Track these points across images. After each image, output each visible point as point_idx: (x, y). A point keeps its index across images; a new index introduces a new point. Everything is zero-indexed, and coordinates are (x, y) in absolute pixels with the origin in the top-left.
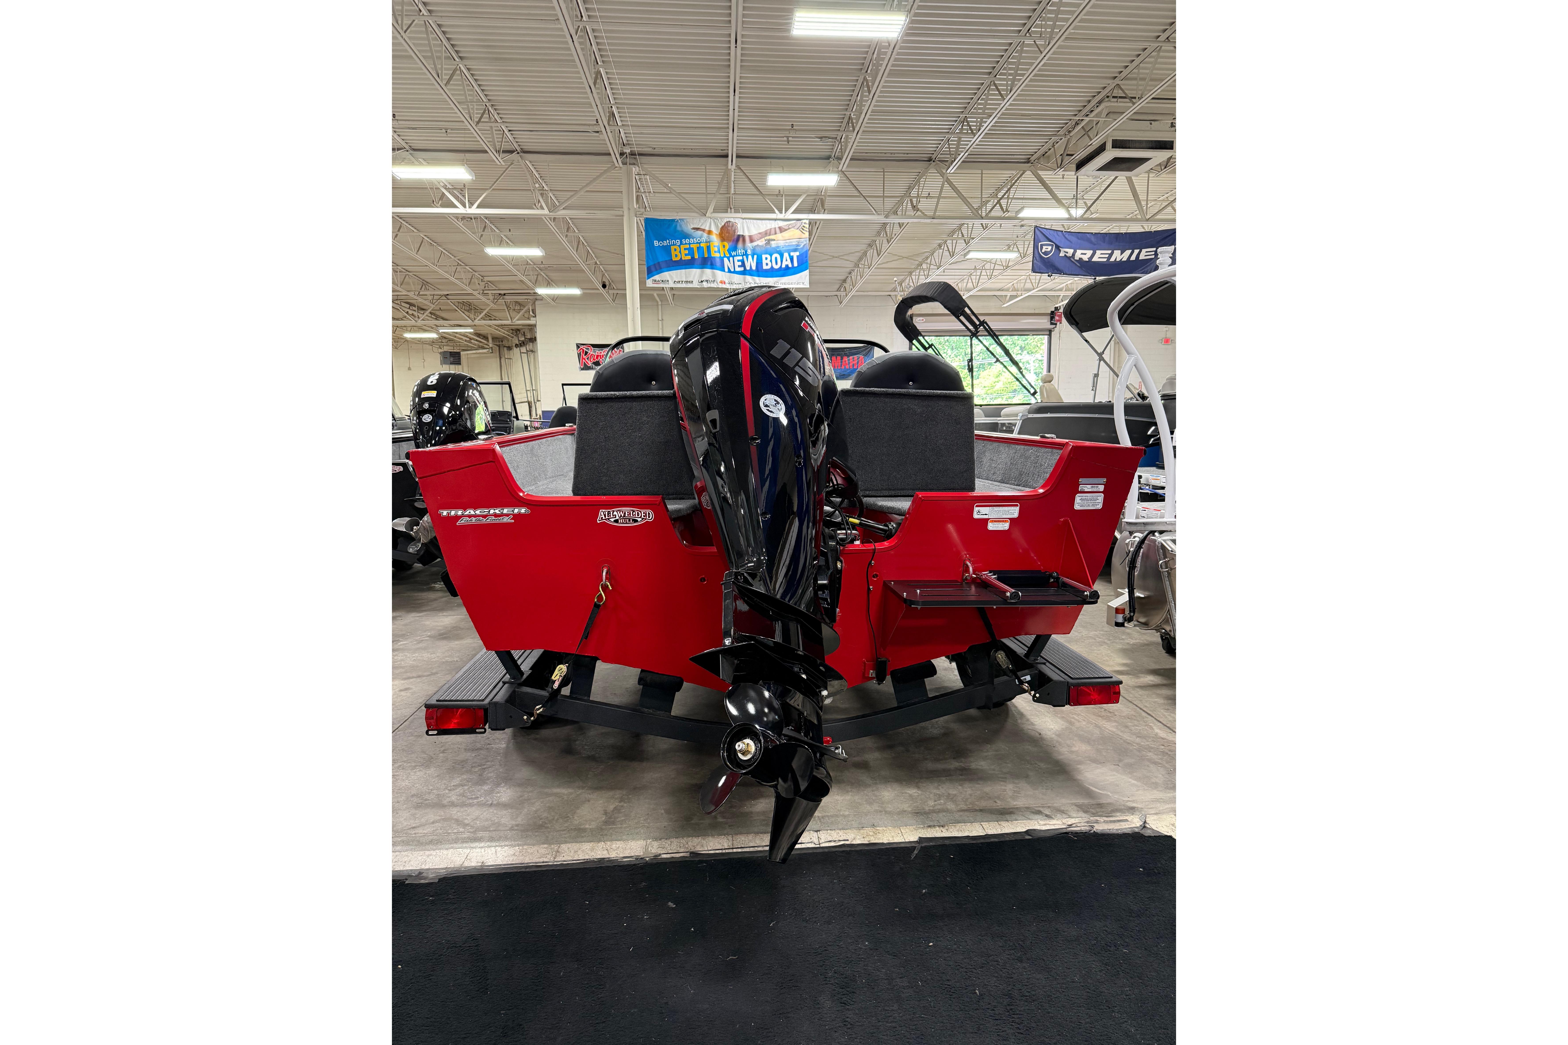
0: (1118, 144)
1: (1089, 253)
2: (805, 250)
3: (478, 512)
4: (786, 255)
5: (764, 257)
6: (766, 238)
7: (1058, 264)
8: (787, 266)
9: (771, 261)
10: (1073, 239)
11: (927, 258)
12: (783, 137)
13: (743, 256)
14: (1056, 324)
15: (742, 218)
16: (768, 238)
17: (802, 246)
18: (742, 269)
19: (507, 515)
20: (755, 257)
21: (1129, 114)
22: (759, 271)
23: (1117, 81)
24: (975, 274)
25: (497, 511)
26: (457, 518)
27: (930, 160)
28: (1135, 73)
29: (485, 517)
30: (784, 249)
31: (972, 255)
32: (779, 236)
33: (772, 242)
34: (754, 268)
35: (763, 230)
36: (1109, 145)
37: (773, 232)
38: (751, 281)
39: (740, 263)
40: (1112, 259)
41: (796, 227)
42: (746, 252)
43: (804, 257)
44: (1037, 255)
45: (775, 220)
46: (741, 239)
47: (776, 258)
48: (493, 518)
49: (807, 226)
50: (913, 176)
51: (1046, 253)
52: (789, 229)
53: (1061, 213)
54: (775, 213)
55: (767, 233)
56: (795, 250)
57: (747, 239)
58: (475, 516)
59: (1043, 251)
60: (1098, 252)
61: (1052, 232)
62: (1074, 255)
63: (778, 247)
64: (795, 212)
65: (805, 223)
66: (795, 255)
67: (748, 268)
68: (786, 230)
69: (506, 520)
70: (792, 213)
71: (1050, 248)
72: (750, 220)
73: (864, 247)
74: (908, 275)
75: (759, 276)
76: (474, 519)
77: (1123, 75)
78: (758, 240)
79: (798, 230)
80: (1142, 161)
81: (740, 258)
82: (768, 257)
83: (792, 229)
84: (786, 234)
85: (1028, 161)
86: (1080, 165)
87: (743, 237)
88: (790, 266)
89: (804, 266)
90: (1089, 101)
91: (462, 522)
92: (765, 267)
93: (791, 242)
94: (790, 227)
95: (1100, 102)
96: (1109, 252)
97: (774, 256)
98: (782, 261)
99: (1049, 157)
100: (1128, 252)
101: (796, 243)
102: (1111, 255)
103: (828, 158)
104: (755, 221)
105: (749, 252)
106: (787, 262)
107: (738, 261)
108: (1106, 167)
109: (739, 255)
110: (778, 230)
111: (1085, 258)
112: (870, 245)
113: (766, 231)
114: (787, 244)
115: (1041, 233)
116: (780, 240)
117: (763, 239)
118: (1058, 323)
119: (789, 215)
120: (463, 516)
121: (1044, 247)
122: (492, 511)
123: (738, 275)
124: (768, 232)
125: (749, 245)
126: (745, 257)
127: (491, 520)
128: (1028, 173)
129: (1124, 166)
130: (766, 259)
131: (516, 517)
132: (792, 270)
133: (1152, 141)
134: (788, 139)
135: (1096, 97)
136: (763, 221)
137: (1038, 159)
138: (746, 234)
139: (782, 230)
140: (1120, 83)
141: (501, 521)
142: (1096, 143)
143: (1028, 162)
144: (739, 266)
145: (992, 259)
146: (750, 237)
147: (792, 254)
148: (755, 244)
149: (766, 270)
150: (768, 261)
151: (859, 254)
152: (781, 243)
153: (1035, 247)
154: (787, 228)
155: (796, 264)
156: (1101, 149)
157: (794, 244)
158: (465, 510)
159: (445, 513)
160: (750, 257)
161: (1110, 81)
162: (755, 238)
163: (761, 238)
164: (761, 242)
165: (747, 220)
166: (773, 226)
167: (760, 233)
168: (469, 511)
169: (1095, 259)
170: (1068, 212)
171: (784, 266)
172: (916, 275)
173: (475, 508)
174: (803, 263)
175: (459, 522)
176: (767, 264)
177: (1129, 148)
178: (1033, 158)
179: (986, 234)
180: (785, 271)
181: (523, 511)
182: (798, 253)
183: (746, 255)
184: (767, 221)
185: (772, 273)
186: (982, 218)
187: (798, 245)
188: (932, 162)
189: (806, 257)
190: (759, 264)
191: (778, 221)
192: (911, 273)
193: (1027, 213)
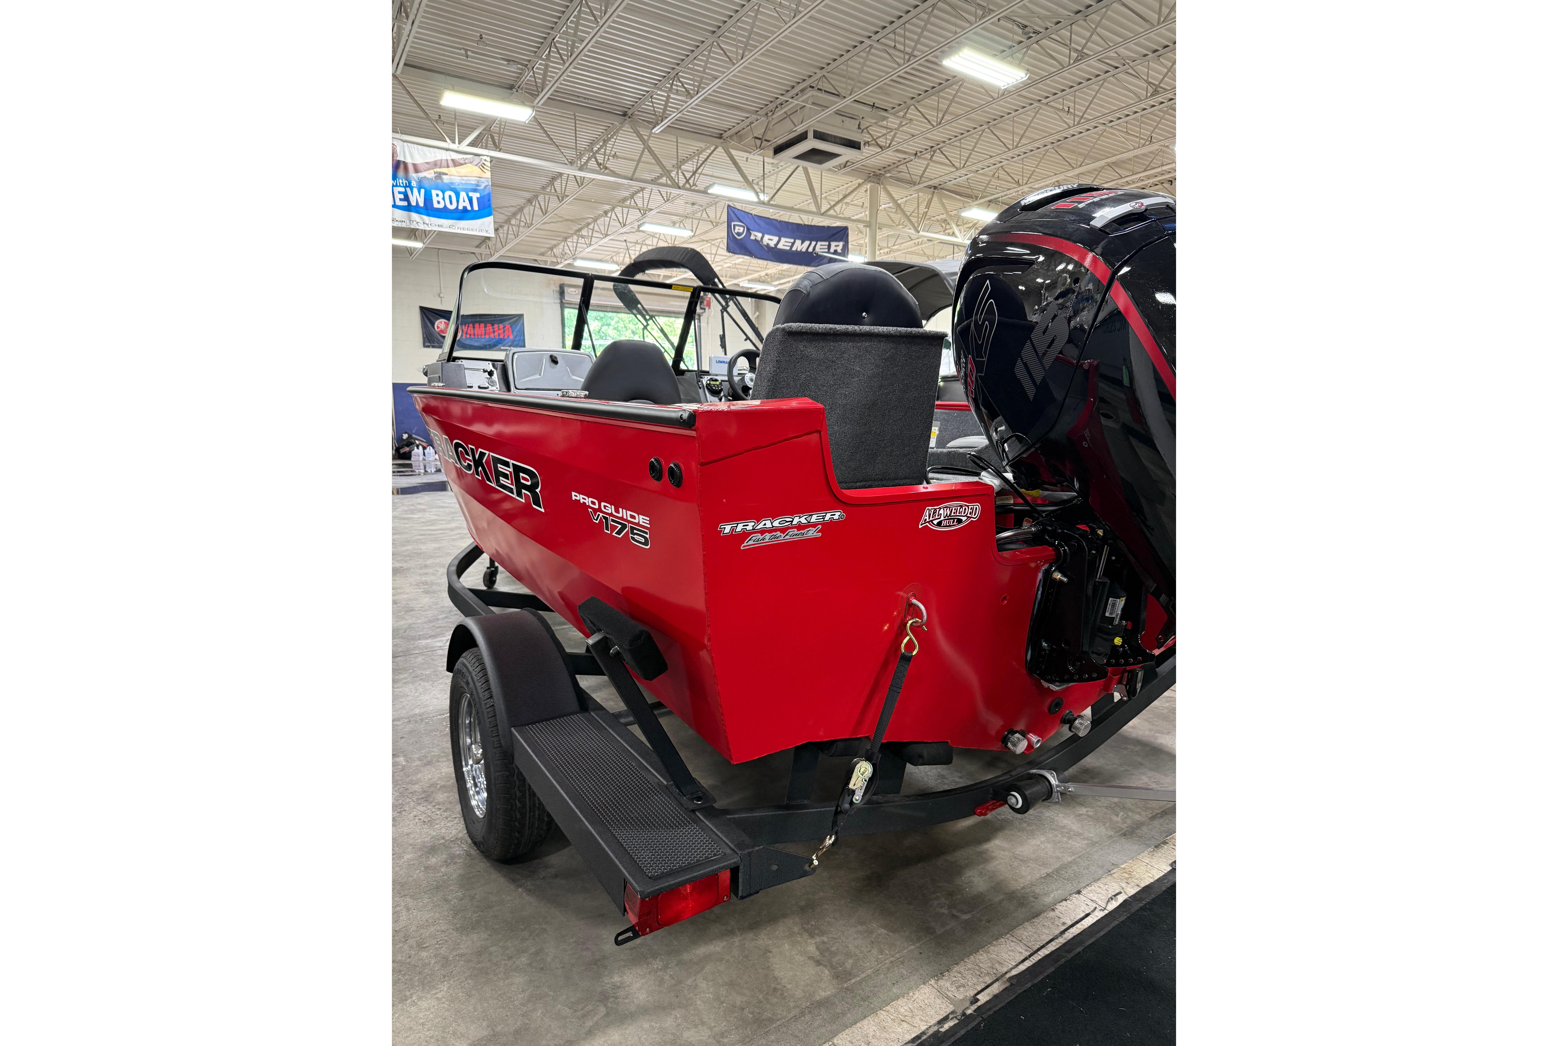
0: (819, 136)
1: (776, 239)
2: (486, 192)
3: (776, 524)
4: (463, 195)
5: (434, 192)
6: (435, 170)
7: (750, 246)
8: (465, 208)
9: (443, 198)
10: (762, 224)
11: (588, 224)
12: (460, 49)
13: (405, 187)
14: (705, 309)
15: (402, 140)
16: (438, 170)
17: (482, 187)
18: (405, 203)
19: (814, 525)
20: (423, 191)
21: (834, 108)
22: (428, 209)
23: (824, 72)
24: (633, 248)
25: (803, 520)
26: (745, 535)
27: (625, 114)
28: (842, 70)
29: (783, 530)
30: (460, 187)
31: (647, 228)
32: (452, 170)
33: (444, 177)
34: (421, 204)
35: (431, 159)
36: (811, 135)
37: (444, 163)
38: (418, 220)
39: (402, 196)
40: (794, 249)
41: (475, 163)
42: (410, 183)
43: (487, 200)
44: (731, 235)
45: (447, 150)
46: (402, 166)
47: (450, 197)
48: (795, 531)
49: (488, 164)
50: (601, 129)
51: (739, 234)
52: (465, 163)
53: (750, 196)
54: (446, 141)
55: (435, 164)
56: (475, 191)
57: (411, 168)
58: (770, 531)
59: (736, 231)
60: (783, 240)
61: (742, 213)
62: (762, 238)
63: (452, 183)
64: (472, 144)
65: (485, 160)
66: (475, 196)
67: (414, 203)
68: (461, 164)
69: (812, 533)
70: (468, 145)
71: (742, 229)
72: (412, 145)
73: (522, 202)
74: (562, 241)
75: (428, 215)
76: (768, 536)
77: (830, 68)
78: (425, 171)
79: (476, 168)
80: (833, 156)
81: (402, 190)
82: (440, 193)
83: (469, 165)
84: (462, 170)
85: (720, 136)
86: (778, 150)
87: (405, 164)
88: (469, 208)
89: (486, 211)
90: (793, 87)
91: (749, 543)
92: (436, 205)
93: (469, 180)
94: (466, 161)
95: (802, 91)
96: (792, 241)
97: (447, 194)
98: (458, 202)
99: (740, 136)
100: (807, 243)
101: (476, 182)
102: (793, 244)
103: (511, 87)
104: (420, 147)
105: (414, 184)
106: (464, 203)
107: (400, 193)
108: (801, 157)
109: (400, 186)
110: (450, 163)
111: (772, 244)
112: (530, 201)
113: (435, 161)
114: (463, 182)
115: (734, 214)
116: (453, 175)
117: (432, 171)
118: (707, 309)
119: (464, 147)
120: (754, 531)
121: (737, 228)
122: (796, 520)
123: (400, 211)
124: (439, 163)
125: (413, 175)
126: (408, 189)
127: (792, 535)
128: (720, 149)
129: (818, 158)
130: (437, 195)
131: (827, 527)
132: (472, 214)
133: (846, 139)
134: (466, 53)
135: (801, 84)
136: (431, 149)
137: (731, 136)
138: (409, 160)
139: (456, 164)
140: (826, 75)
141: (805, 537)
142: (800, 129)
143: (720, 138)
144: (401, 200)
145: (656, 234)
146: (414, 165)
147: (471, 194)
148: (421, 175)
149: (438, 210)
150: (440, 198)
151: (513, 210)
152: (457, 180)
153: (729, 226)
154: (462, 162)
155: (476, 208)
156: (803, 137)
157: (473, 182)
158: (758, 520)
159: (727, 529)
160: (415, 190)
161: (818, 71)
162: (421, 168)
163: (429, 169)
164: (430, 174)
165: (409, 144)
166: (444, 158)
167: (427, 163)
168: (764, 523)
169: (780, 246)
170: (758, 196)
171: (461, 207)
172: (573, 242)
173: (774, 517)
174: (485, 208)
175: (745, 544)
176: (439, 202)
177: (827, 141)
178: (725, 135)
179: (668, 207)
180: (463, 214)
181: (837, 515)
182: (478, 195)
183: (409, 185)
184: (436, 150)
185: (443, 213)
186: (679, 188)
187: (477, 185)
188: (627, 118)
189: (489, 200)
190: (428, 200)
191: (451, 153)
192: (565, 239)
193: (716, 190)
